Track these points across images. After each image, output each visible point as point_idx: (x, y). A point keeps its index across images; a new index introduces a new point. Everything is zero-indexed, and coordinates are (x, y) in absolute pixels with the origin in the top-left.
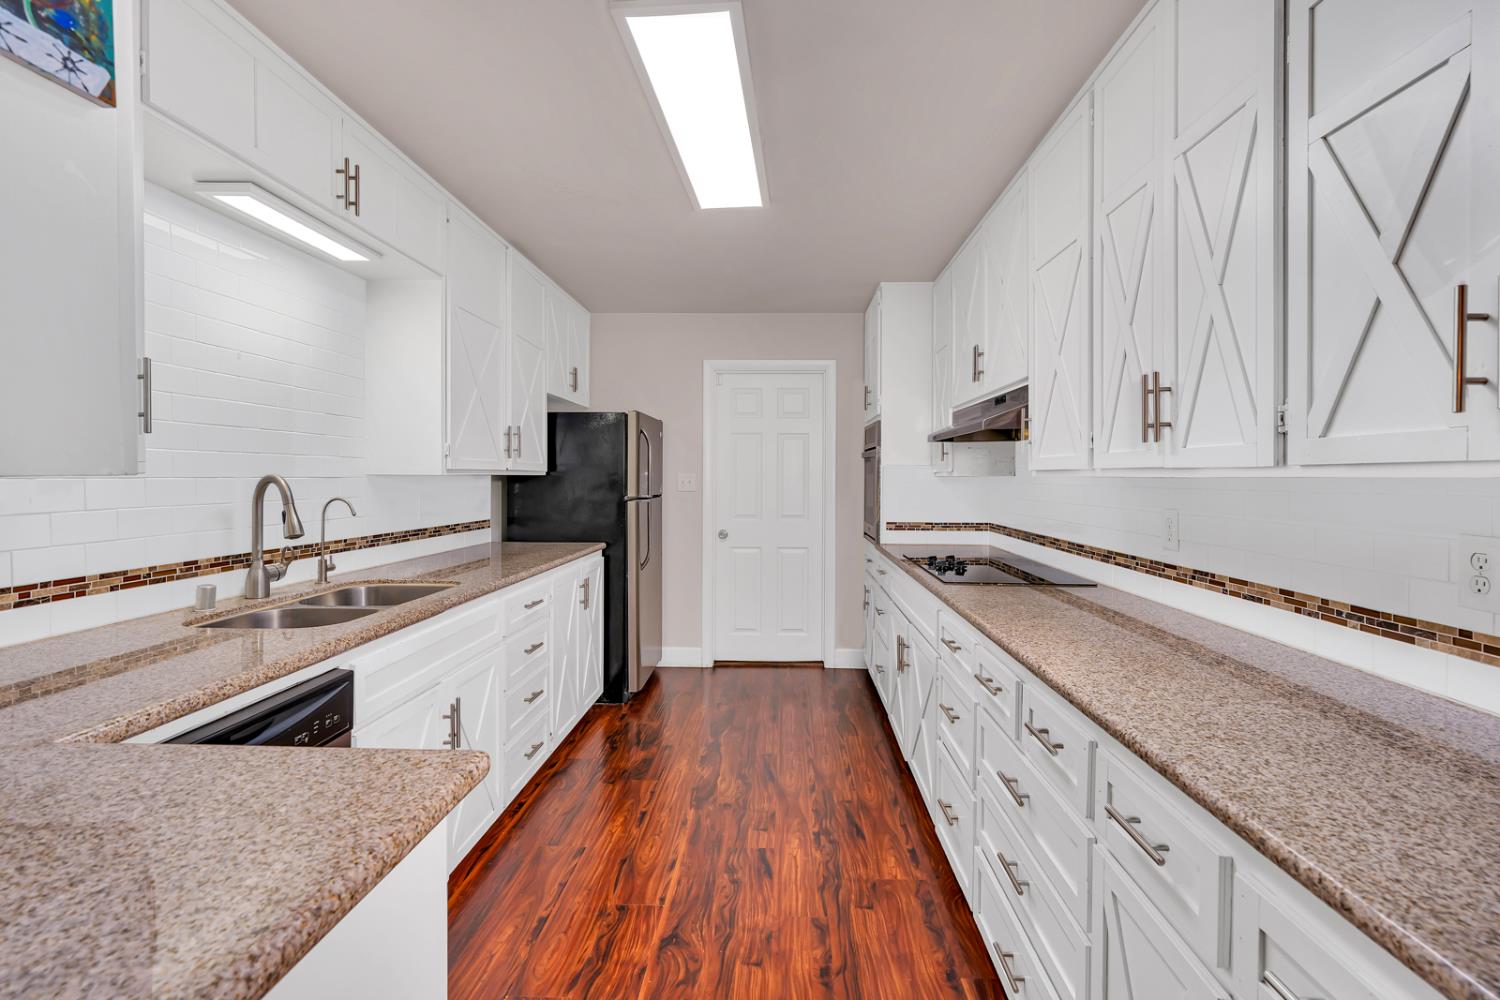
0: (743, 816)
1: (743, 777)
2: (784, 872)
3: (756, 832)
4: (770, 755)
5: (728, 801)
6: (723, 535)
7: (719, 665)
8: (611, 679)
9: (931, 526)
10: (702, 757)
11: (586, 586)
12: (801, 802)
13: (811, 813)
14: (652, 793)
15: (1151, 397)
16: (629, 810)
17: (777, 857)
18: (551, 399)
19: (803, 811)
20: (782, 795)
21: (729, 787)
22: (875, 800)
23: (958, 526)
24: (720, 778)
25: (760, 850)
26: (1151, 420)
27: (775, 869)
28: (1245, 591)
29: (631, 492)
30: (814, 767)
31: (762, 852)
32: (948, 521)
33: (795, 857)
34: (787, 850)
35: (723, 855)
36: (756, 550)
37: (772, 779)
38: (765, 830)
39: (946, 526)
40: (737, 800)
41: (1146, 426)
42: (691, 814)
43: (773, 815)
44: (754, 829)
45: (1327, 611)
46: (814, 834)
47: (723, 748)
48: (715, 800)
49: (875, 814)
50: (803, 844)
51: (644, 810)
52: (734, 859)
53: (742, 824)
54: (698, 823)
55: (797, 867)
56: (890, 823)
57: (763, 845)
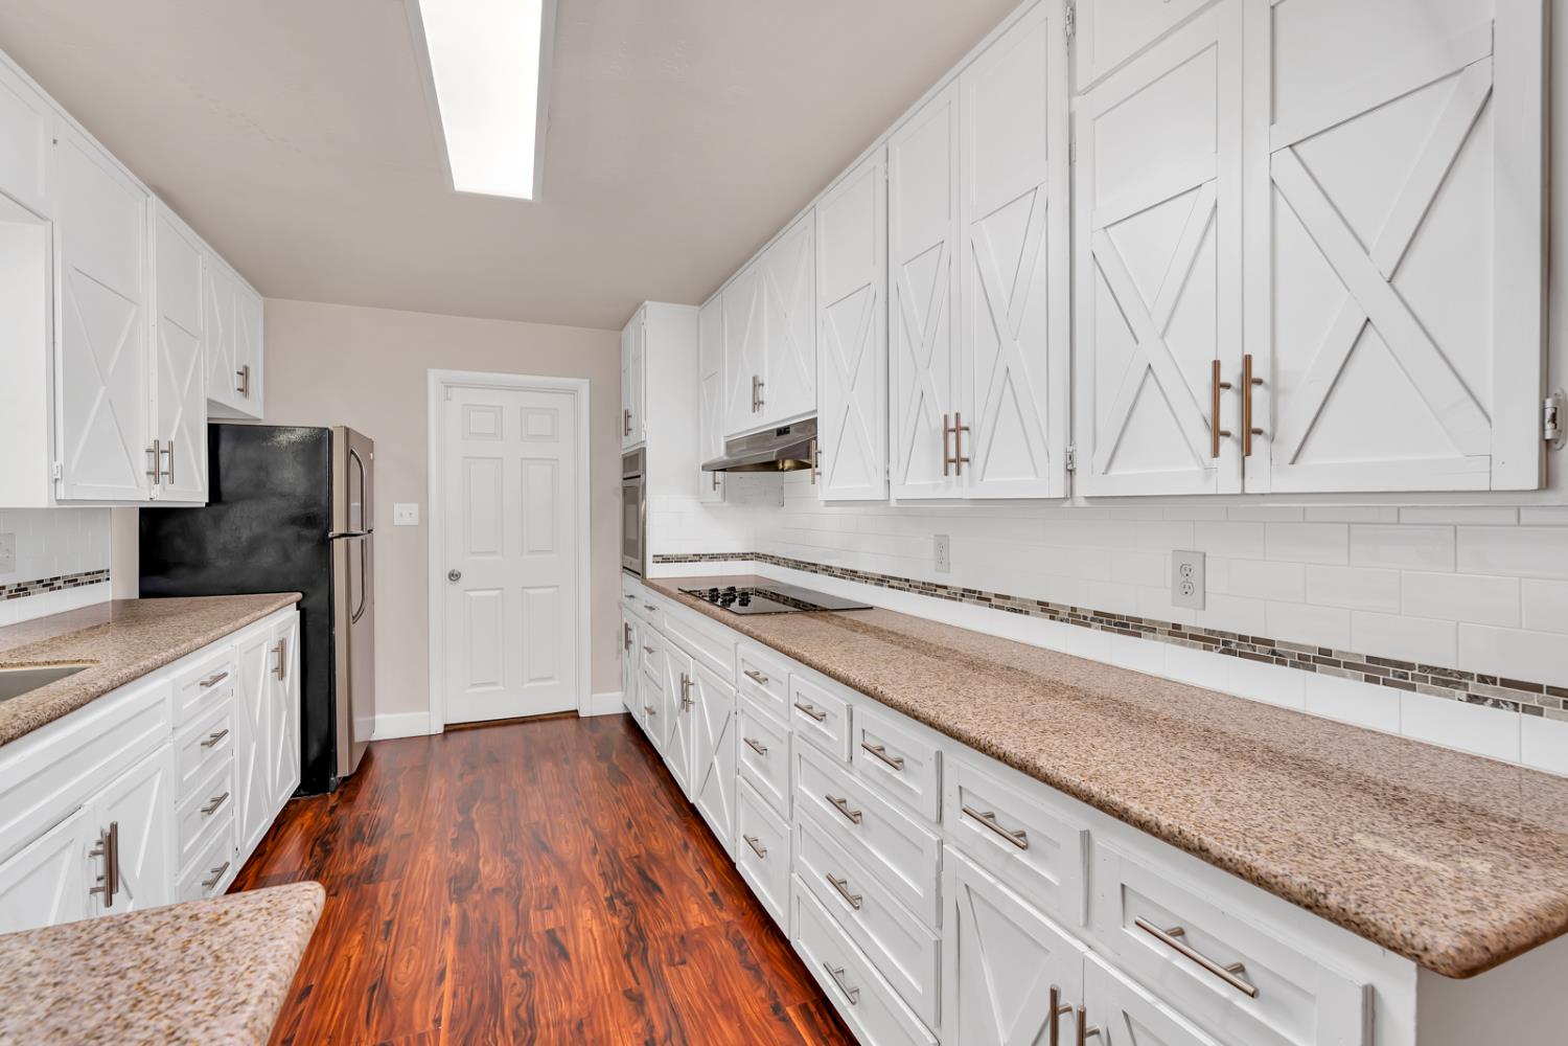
0: (519, 898)
1: (510, 854)
2: (582, 949)
3: (539, 913)
4: (537, 823)
5: (499, 884)
6: (454, 576)
7: (450, 729)
8: (310, 764)
9: (698, 558)
10: (452, 840)
11: (281, 649)
12: (585, 868)
13: (598, 878)
14: (396, 896)
15: (952, 436)
16: (367, 924)
17: (571, 937)
18: (211, 403)
19: (591, 879)
20: (561, 864)
21: (495, 868)
22: (665, 849)
23: (725, 557)
24: (481, 861)
25: (548, 932)
26: (952, 455)
27: (571, 948)
28: (1008, 604)
29: (338, 527)
30: (590, 827)
31: (551, 933)
32: (715, 552)
33: (591, 930)
34: (580, 924)
35: (505, 949)
36: (497, 592)
37: (546, 849)
38: (550, 907)
39: (713, 557)
40: (509, 880)
41: (948, 461)
42: (453, 910)
43: (555, 889)
44: (535, 910)
45: (1076, 617)
46: (606, 899)
47: (477, 826)
48: (480, 887)
49: (667, 864)
50: (597, 914)
51: (388, 918)
52: (519, 949)
53: (520, 907)
54: (464, 918)
55: (595, 940)
56: (685, 870)
57: (550, 925)
